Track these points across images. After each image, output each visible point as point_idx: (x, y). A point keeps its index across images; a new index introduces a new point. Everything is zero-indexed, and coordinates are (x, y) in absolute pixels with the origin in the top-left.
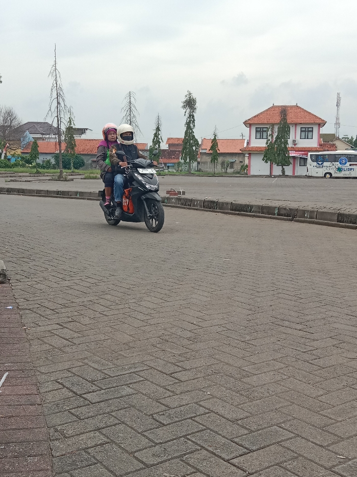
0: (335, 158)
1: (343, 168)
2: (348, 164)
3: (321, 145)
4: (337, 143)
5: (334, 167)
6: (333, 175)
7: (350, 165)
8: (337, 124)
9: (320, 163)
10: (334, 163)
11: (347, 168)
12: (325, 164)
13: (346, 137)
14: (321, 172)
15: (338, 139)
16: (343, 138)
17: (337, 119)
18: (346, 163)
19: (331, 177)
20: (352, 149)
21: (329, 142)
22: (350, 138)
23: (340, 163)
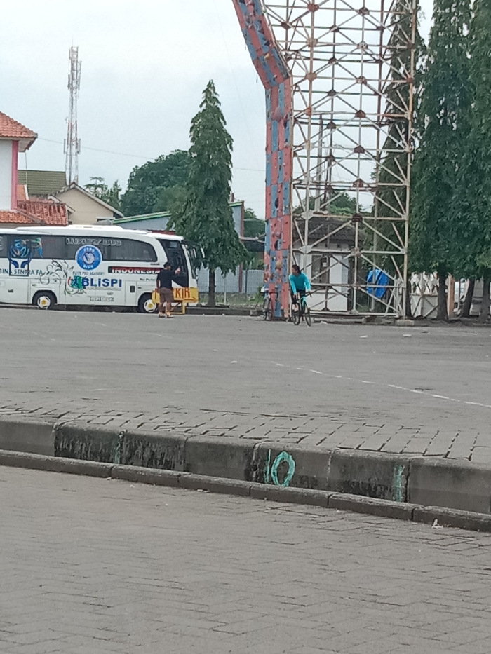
0: (63, 248)
1: (89, 277)
2: (104, 265)
3: (21, 205)
4: (70, 200)
5: (61, 273)
6: (61, 300)
7: (110, 269)
8: (73, 143)
9: (20, 261)
10: (61, 262)
11: (102, 277)
12: (35, 264)
13: (98, 183)
14: (22, 290)
15: (74, 187)
16: (89, 186)
17: (72, 127)
18: (96, 264)
19: (54, 305)
20: (117, 220)
21: (46, 196)
22: (110, 187)
23: (81, 263)
